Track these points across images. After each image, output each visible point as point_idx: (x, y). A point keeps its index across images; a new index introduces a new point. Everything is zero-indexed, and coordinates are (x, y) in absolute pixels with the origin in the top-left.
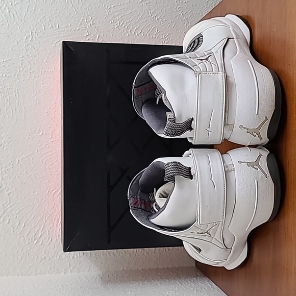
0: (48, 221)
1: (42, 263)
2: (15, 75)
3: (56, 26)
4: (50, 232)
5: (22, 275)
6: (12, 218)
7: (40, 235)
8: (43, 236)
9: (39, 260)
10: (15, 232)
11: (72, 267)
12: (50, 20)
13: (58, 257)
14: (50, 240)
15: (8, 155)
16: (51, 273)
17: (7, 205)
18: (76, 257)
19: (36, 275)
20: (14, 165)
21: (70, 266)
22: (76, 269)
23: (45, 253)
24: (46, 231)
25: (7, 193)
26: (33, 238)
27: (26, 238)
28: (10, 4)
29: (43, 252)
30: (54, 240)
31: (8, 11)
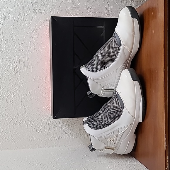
0: (44, 122)
1: (41, 142)
2: (27, 50)
3: (46, 26)
4: (45, 127)
5: (32, 148)
6: (27, 120)
7: (40, 128)
8: (42, 129)
9: (40, 141)
10: (28, 127)
11: (56, 144)
12: (44, 23)
13: (49, 139)
14: (45, 131)
15: (24, 90)
16: (46, 147)
17: (24, 114)
18: (58, 139)
19: (39, 148)
20: (27, 94)
21: (55, 144)
22: (58, 145)
23: (43, 137)
24: (43, 127)
25: (24, 108)
26: (37, 130)
27: (34, 130)
28: (24, 15)
29: (42, 137)
30: (47, 131)
31: (23, 19)
